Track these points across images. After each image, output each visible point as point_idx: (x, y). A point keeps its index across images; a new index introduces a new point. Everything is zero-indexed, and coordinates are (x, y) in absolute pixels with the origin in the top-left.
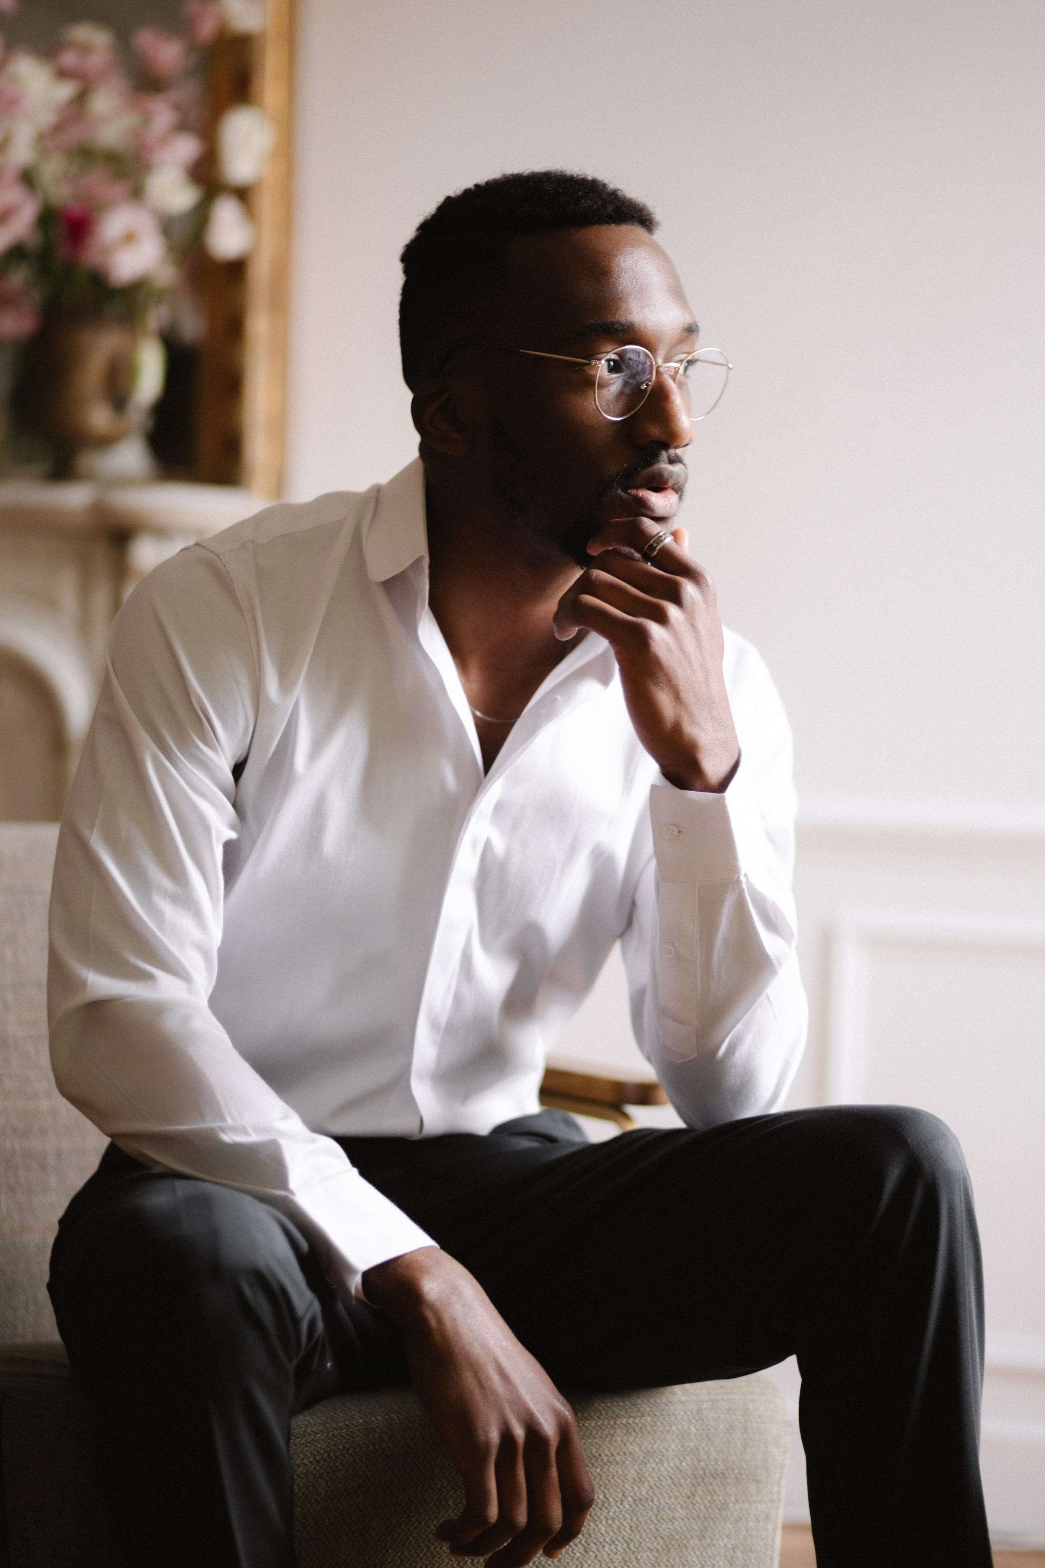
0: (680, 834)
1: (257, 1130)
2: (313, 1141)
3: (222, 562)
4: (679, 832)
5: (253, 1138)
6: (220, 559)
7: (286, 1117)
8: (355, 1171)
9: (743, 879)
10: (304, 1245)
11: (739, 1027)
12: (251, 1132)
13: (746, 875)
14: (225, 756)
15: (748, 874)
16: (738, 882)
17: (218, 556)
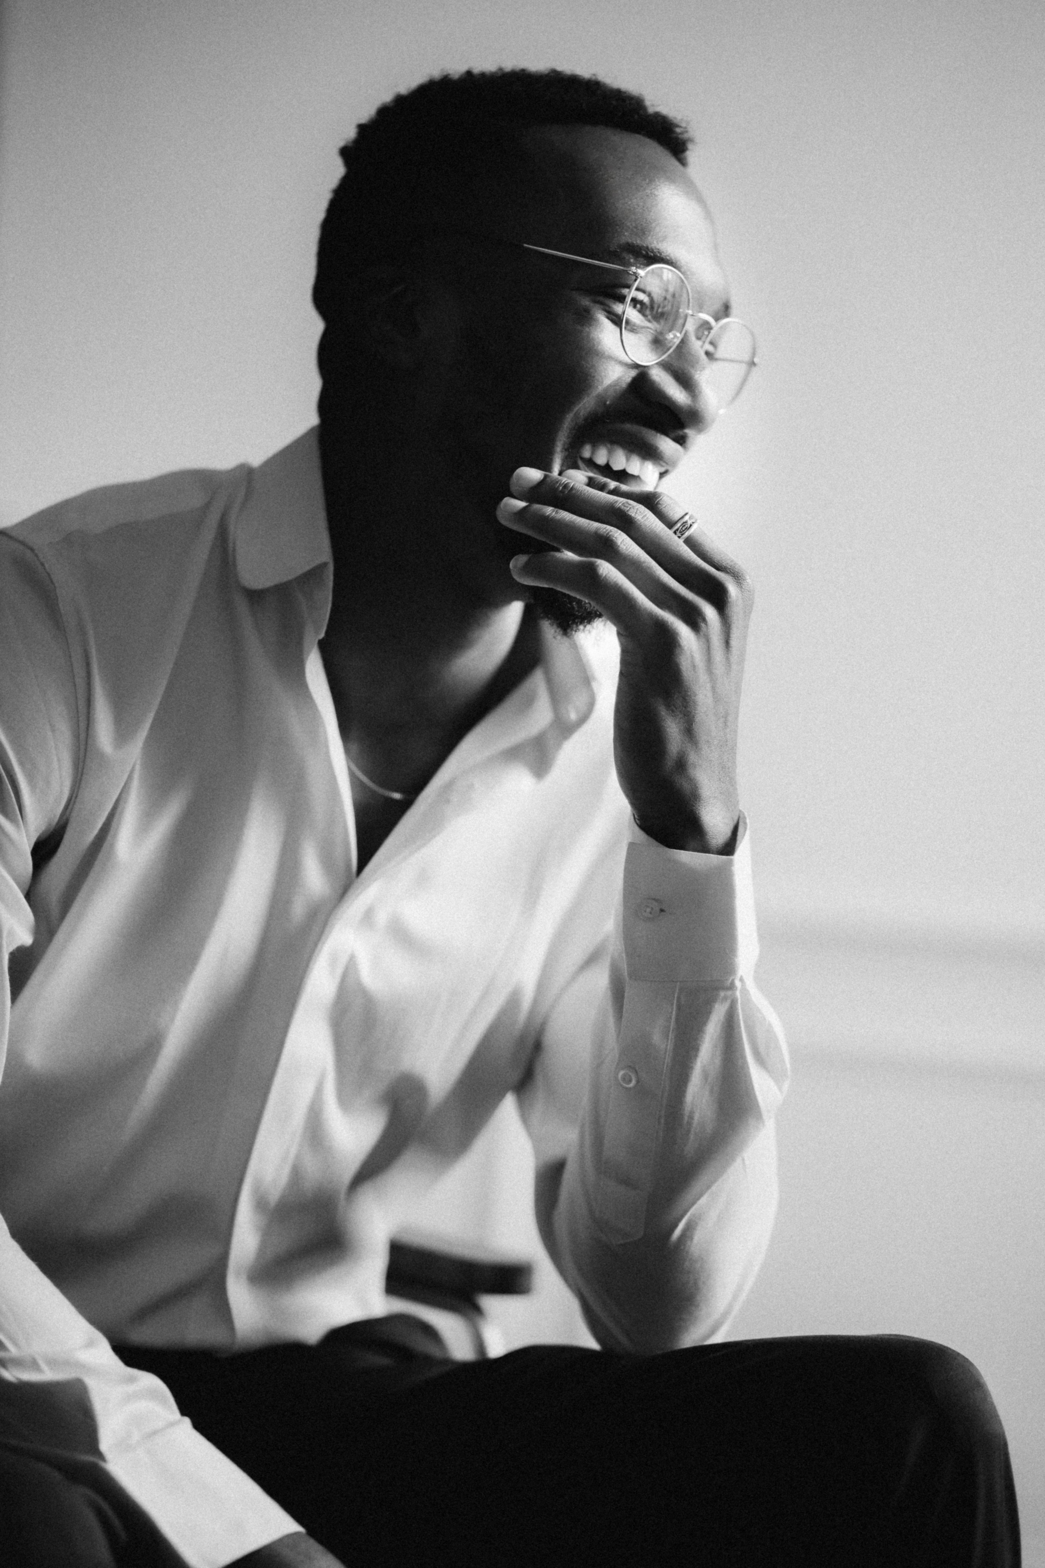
0: (662, 913)
1: (53, 1363)
2: (131, 1380)
3: (38, 560)
4: (662, 910)
5: (47, 1375)
6: (36, 556)
7: (90, 1344)
8: (187, 1422)
9: (738, 983)
10: (123, 1535)
11: (703, 1201)
12: (43, 1366)
13: (741, 980)
14: (27, 831)
15: (745, 977)
16: (732, 987)
17: (32, 550)
